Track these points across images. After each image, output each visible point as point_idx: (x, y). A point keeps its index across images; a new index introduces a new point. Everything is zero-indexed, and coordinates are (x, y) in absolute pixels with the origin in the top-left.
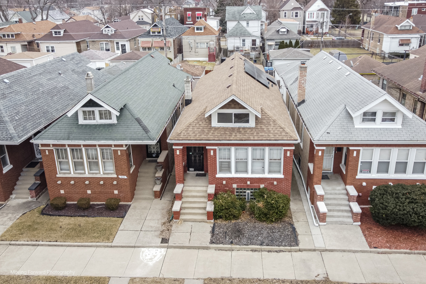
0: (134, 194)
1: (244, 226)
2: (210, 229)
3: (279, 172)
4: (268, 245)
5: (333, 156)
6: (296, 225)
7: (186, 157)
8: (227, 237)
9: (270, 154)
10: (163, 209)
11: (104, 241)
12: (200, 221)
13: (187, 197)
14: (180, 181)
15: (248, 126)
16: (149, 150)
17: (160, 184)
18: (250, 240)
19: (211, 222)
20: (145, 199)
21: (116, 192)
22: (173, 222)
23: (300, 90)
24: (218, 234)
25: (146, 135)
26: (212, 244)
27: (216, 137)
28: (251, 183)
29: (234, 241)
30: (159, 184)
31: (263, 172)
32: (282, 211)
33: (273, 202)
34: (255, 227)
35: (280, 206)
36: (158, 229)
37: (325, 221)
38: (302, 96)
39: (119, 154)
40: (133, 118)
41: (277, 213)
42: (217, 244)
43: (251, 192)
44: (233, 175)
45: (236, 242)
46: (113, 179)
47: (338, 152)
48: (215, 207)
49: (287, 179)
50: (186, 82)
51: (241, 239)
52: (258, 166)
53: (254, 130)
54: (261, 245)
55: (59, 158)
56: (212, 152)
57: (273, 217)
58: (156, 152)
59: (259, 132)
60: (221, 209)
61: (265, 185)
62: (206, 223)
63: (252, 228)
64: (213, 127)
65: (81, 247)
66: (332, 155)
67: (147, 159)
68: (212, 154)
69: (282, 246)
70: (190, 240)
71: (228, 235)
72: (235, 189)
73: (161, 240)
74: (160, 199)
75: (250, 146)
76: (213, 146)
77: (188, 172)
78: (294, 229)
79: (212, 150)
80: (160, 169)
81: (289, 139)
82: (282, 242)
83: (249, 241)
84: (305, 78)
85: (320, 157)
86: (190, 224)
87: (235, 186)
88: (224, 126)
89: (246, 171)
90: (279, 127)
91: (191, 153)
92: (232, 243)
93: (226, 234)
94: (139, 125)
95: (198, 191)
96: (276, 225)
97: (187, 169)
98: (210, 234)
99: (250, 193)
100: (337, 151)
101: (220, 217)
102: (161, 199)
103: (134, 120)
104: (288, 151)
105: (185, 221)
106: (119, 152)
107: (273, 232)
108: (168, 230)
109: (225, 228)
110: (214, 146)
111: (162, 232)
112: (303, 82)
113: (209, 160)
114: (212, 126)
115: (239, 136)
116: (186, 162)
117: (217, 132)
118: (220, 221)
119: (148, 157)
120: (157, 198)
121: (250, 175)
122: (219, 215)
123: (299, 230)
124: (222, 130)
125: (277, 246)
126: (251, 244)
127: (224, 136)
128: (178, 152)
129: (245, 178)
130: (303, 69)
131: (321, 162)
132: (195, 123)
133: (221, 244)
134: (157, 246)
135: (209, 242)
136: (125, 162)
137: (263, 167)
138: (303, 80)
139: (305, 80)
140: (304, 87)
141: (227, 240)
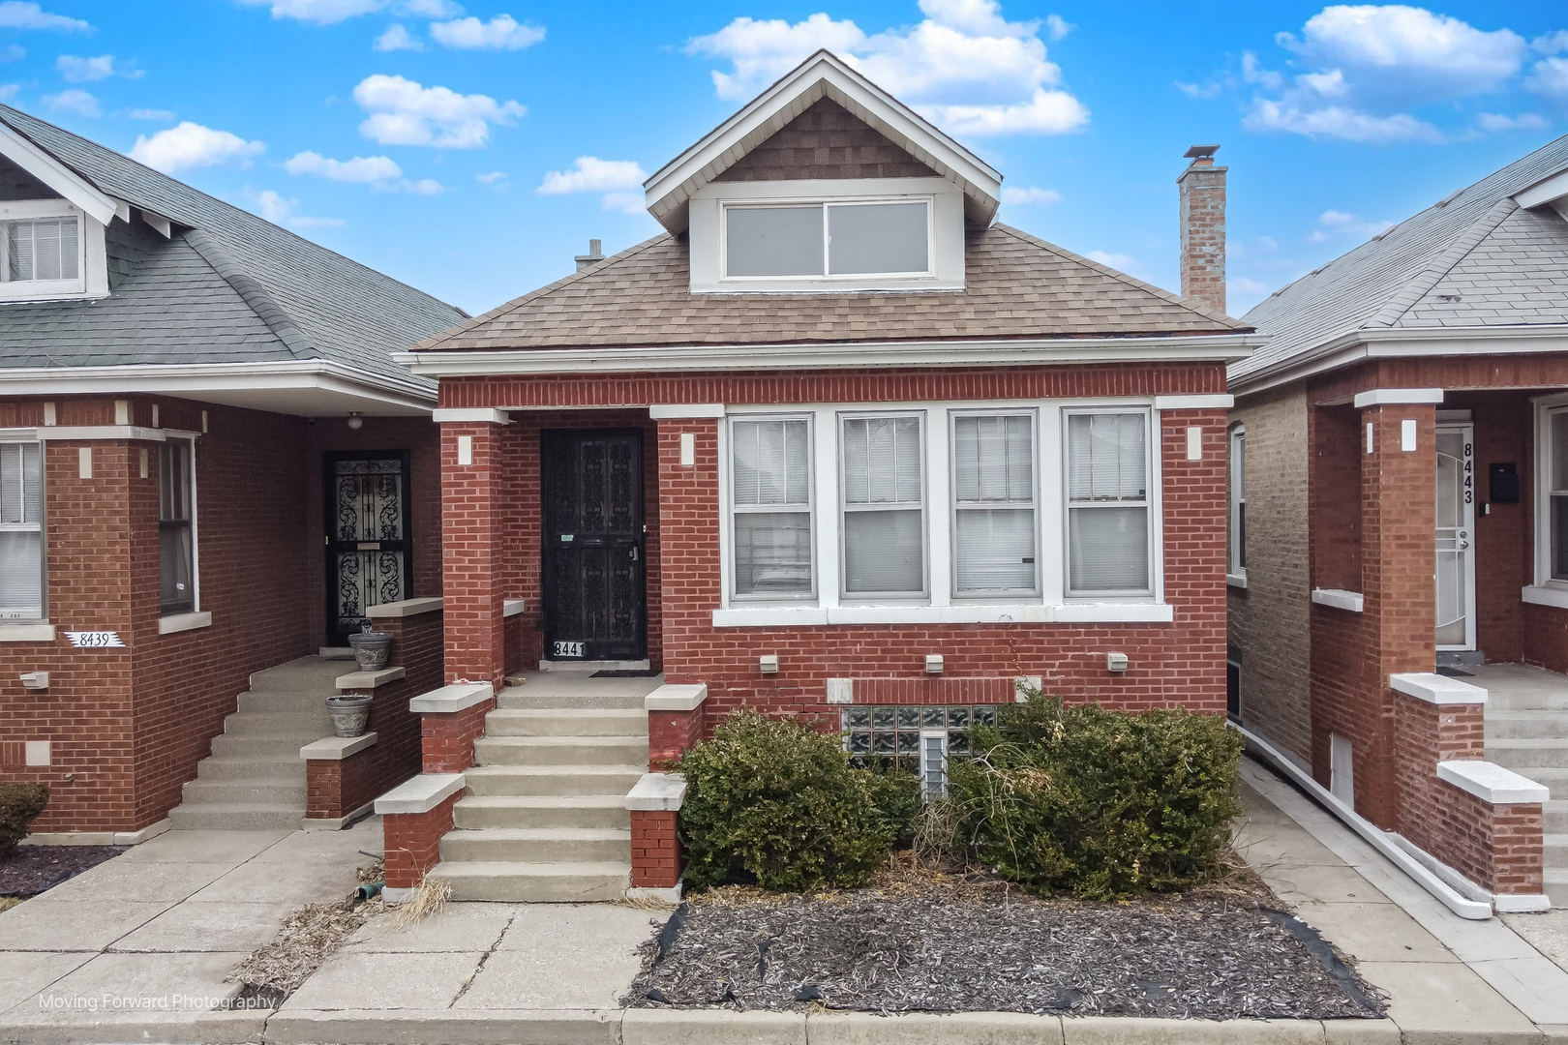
2: (648, 934)
3: (1141, 581)
4: (1119, 1011)
5: (1471, 539)
6: (1312, 917)
8: (776, 967)
15: (920, 288)
16: (341, 599)
17: (362, 734)
18: (963, 983)
19: (654, 904)
20: (245, 823)
21: (38, 753)
22: (380, 906)
24: (702, 952)
26: (638, 1006)
28: (948, 669)
29: (824, 987)
30: (349, 734)
31: (1030, 585)
32: (1195, 799)
34: (996, 921)
35: (1173, 760)
36: (242, 942)
39: (86, 471)
42: (688, 1002)
43: (952, 737)
44: (829, 607)
45: (846, 995)
46: (27, 654)
47: (1502, 507)
49: (1196, 635)
51: (884, 974)
53: (960, 301)
54: (1060, 1007)
56: (688, 441)
59: (994, 308)
60: (732, 797)
61: (1045, 682)
62: (622, 912)
63: (974, 926)
64: (700, 296)
66: (1463, 535)
67: (327, 652)
68: (688, 457)
69: (1244, 1015)
70: (465, 988)
71: (782, 957)
72: (844, 715)
74: (342, 820)
75: (939, 398)
76: (695, 401)
77: (544, 664)
79: (687, 428)
80: (375, 655)
81: (1191, 327)
82: (1233, 988)
83: (953, 988)
84: (1218, 227)
85: (1411, 465)
86: (505, 912)
87: (840, 691)
88: (769, 290)
90: (1119, 288)
91: (567, 538)
92: (807, 998)
93: (764, 951)
95: (588, 727)
96: (1158, 912)
97: (541, 644)
98: (638, 959)
99: (944, 745)
100: (1492, 501)
102: (346, 826)
104: (1193, 423)
105: (462, 896)
106: (85, 455)
107: (1142, 941)
108: (319, 942)
109: (762, 925)
110: (703, 401)
111: (262, 954)
112: (1207, 249)
113: (667, 500)
114: (694, 291)
116: (535, 594)
117: (717, 312)
118: (726, 896)
119: (332, 644)
120: (320, 816)
121: (940, 609)
122: (722, 844)
124: (752, 306)
125: (1194, 1014)
126: (967, 1004)
128: (465, 453)
129: (911, 632)
130: (1203, 183)
131: (1421, 497)
133: (718, 1002)
134: (171, 1027)
135: (617, 996)
136: (115, 529)
137: (1029, 561)
138: (1208, 242)
139: (1218, 240)
140: (1216, 279)
141: (770, 980)
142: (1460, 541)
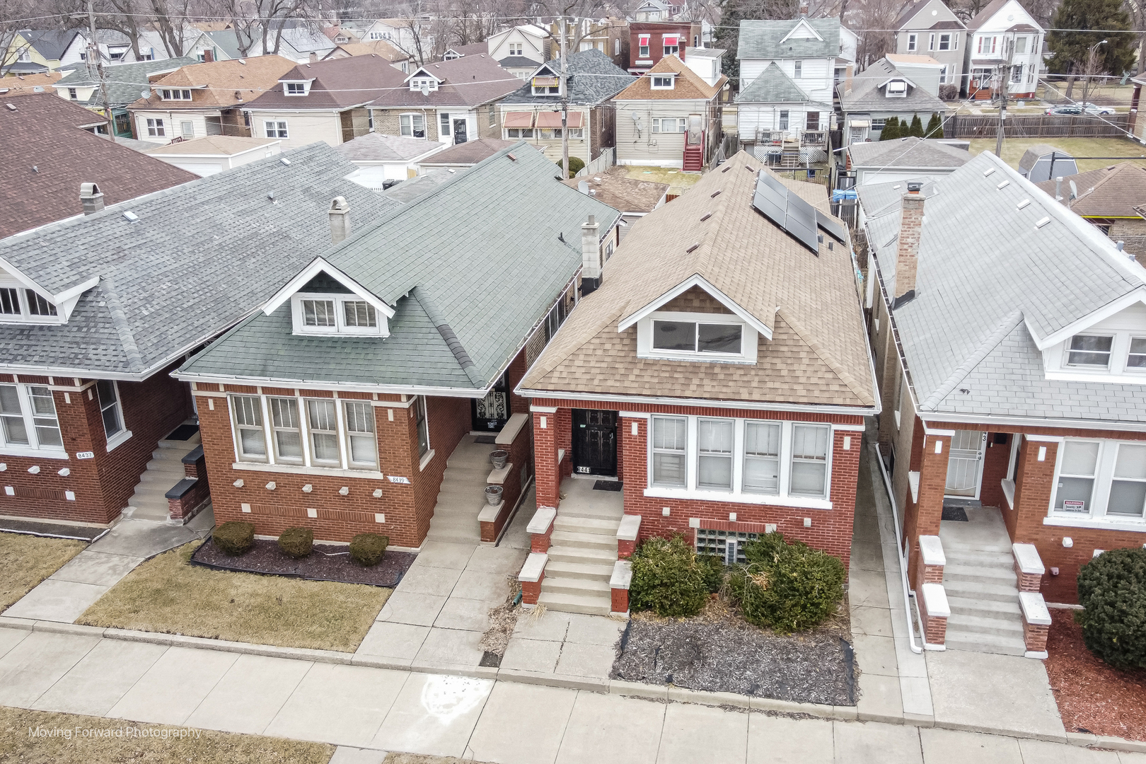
0: (428, 527)
1: (709, 635)
2: (617, 637)
3: (821, 492)
4: (769, 696)
5: (983, 456)
6: (858, 645)
7: (569, 436)
8: (660, 663)
9: (794, 442)
10: (499, 573)
11: (335, 648)
12: (593, 611)
13: (564, 543)
14: (548, 499)
15: (736, 361)
16: (478, 411)
17: (499, 504)
18: (721, 678)
19: (619, 619)
20: (457, 541)
21: (380, 518)
22: (521, 610)
23: (902, 264)
24: (636, 651)
25: (461, 372)
26: (614, 679)
27: (647, 386)
28: (738, 519)
29: (675, 675)
30: (494, 505)
31: (775, 490)
32: (820, 604)
33: (795, 574)
34: (739, 642)
35: (813, 588)
36: (477, 626)
37: (941, 639)
38: (906, 281)
39: (391, 418)
40: (431, 325)
41: (804, 607)
42: (630, 679)
43: (740, 543)
44: (691, 492)
45: (682, 680)
46: (373, 483)
47: (998, 445)
48: (633, 579)
49: (841, 514)
50: (586, 231)
51: (695, 670)
52: (761, 472)
53: (753, 372)
54: (750, 692)
55: (240, 421)
56: (635, 427)
57: (792, 616)
58: (496, 417)
59: (767, 379)
60: (649, 585)
61: (778, 526)
62: (608, 621)
63: (732, 644)
64: (641, 359)
65: (275, 657)
66: (980, 454)
67: (473, 433)
68: (635, 431)
69: (809, 702)
70: (557, 664)
71: (662, 658)
72: (696, 531)
73: (480, 656)
74: (495, 543)
75: (741, 417)
76: (638, 412)
77: (573, 475)
78: (850, 656)
79: (635, 421)
80: (501, 464)
81: (848, 402)
82: (809, 690)
83: (718, 680)
84: (917, 229)
85: (938, 458)
86: (566, 617)
87: (695, 523)
88: (671, 358)
89: (728, 485)
90: (824, 369)
91: (582, 426)
92: (669, 680)
93: (657, 654)
94: (445, 343)
95: (594, 531)
96: (800, 641)
97: (572, 467)
98: (614, 651)
99: (735, 546)
100: (994, 443)
101: (647, 606)
102: (497, 545)
103: (434, 330)
104: (847, 435)
105: (551, 608)
106: (390, 412)
107: (789, 660)
108: (504, 631)
109: (657, 637)
110: (641, 411)
111: (488, 634)
112: (910, 240)
113: (626, 447)
114: (638, 356)
115: (709, 387)
116: (569, 448)
117: (649, 372)
118: (646, 617)
119: (475, 429)
120: (487, 541)
121: (736, 496)
122: (645, 600)
123: (862, 661)
124: (664, 368)
125: (793, 699)
126: (721, 688)
127: (669, 386)
128: (543, 423)
129: (724, 504)
130: (912, 205)
131: (941, 470)
132: (592, 347)
133: (640, 680)
134: (467, 672)
135: (608, 673)
136: (404, 440)
137: (775, 477)
138: (910, 237)
139: (916, 236)
140: (913, 256)
141: (658, 671)
142: (978, 456)
